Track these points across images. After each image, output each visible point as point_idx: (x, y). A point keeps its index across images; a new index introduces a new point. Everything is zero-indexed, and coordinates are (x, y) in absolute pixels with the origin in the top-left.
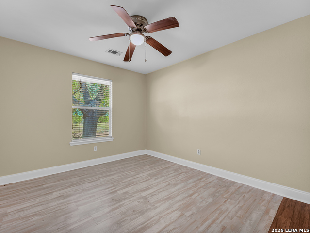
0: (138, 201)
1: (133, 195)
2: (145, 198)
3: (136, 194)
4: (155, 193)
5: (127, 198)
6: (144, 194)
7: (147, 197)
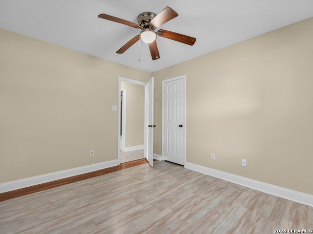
0: (145, 200)
1: (151, 206)
2: (138, 202)
3: (148, 207)
4: (127, 208)
5: (157, 203)
6: (139, 207)
7: (136, 204)
